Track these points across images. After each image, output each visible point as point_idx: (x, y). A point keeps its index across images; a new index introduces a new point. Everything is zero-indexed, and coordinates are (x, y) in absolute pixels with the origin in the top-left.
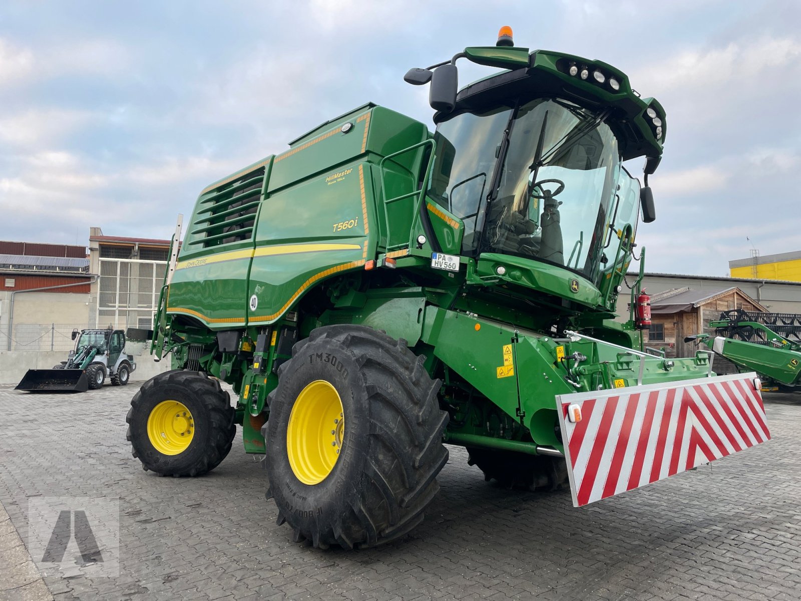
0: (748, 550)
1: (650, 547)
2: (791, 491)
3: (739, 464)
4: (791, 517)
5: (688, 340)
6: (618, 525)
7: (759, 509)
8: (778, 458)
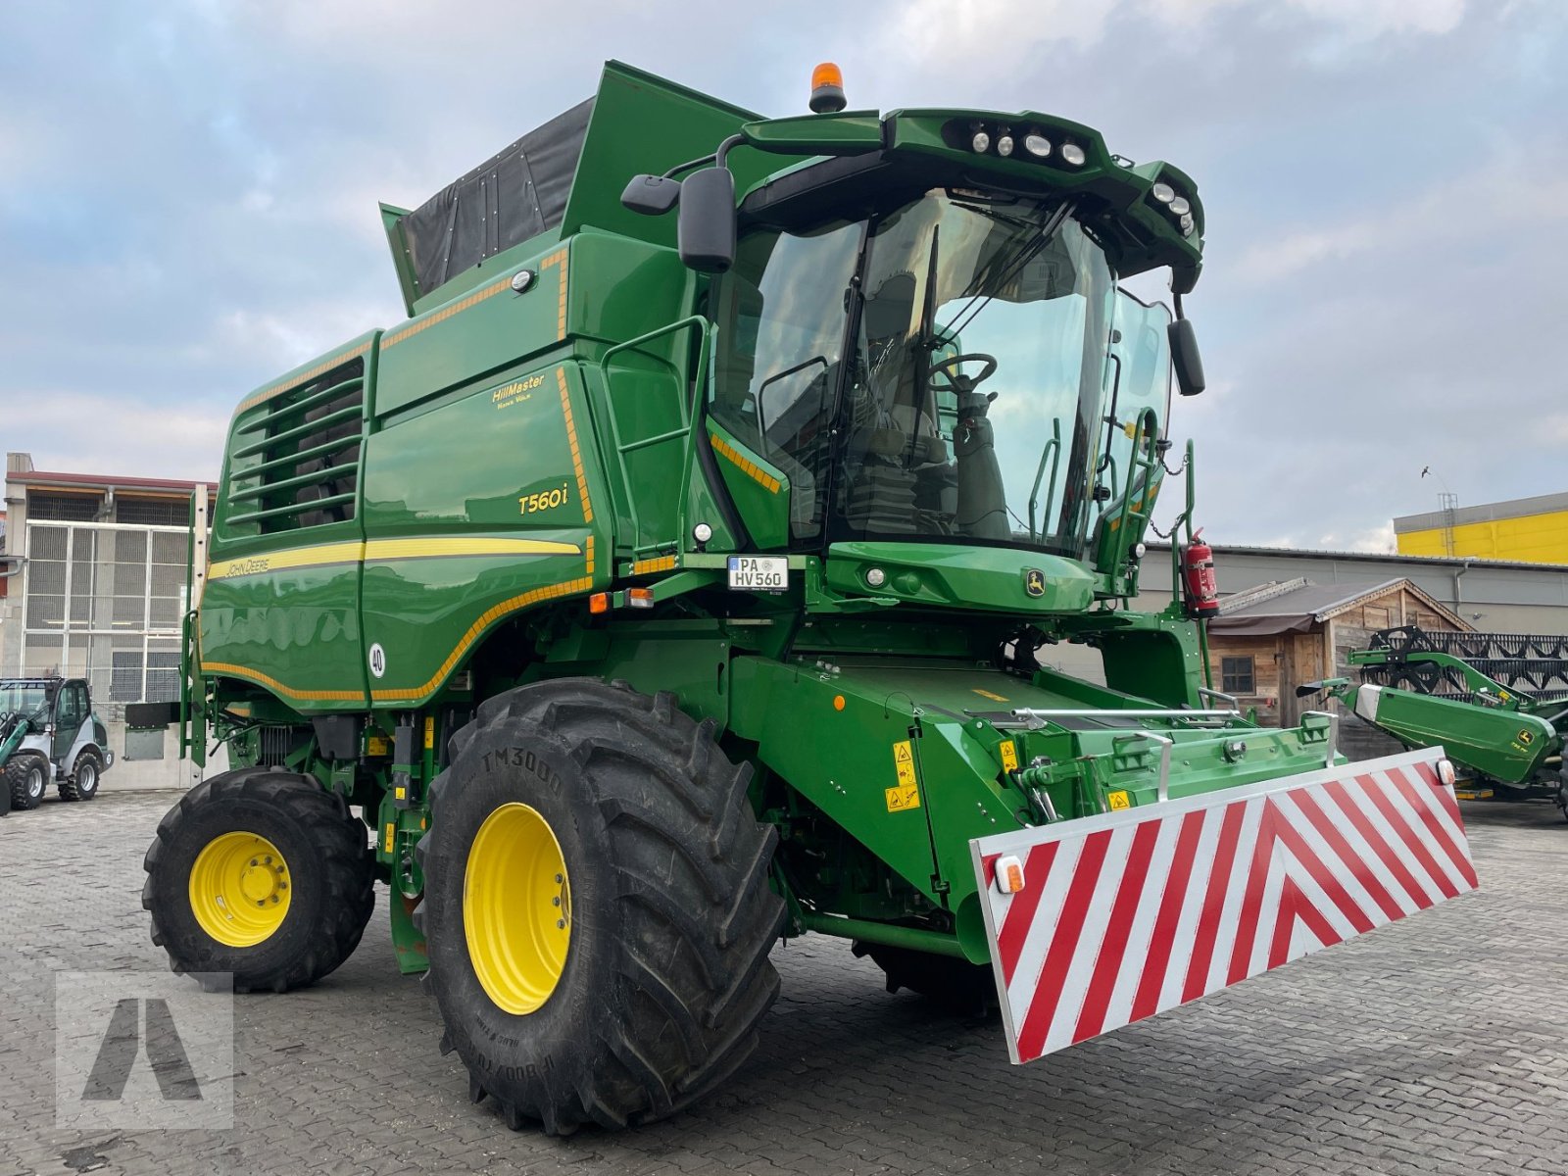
0: (1411, 1117)
1: (1219, 1112)
2: (1504, 1002)
3: (1402, 950)
4: (1500, 1053)
5: (1303, 692)
6: (1155, 1072)
7: (1437, 1037)
8: (1483, 937)
